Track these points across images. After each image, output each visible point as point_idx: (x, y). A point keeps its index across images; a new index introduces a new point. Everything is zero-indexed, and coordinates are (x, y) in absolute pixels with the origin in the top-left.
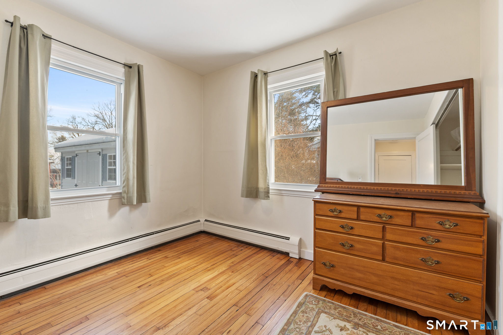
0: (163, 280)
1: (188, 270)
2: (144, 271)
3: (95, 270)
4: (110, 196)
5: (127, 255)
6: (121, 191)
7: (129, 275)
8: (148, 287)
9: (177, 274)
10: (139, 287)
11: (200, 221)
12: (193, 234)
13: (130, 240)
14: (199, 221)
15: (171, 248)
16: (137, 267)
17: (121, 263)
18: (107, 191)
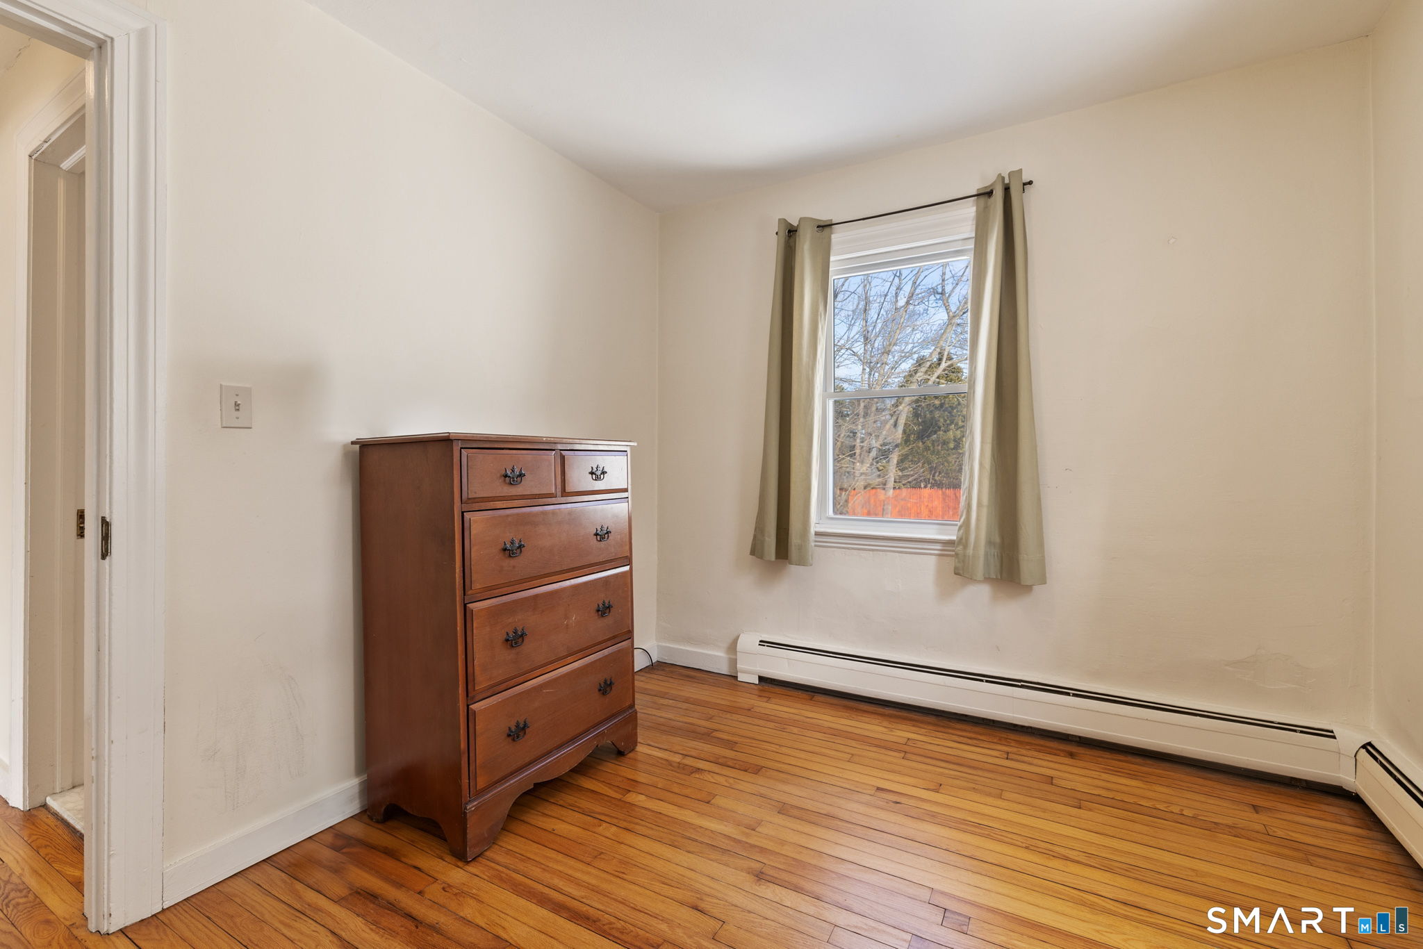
0: (933, 816)
1: (1026, 848)
2: (941, 770)
3: (895, 713)
4: (938, 547)
5: (984, 719)
6: (954, 538)
7: (914, 757)
8: (888, 801)
9: (983, 832)
10: (879, 789)
11: (1334, 737)
12: (1292, 779)
13: (987, 681)
14: (1330, 735)
15: (1106, 769)
16: (955, 754)
17: (949, 728)
18: (940, 534)
